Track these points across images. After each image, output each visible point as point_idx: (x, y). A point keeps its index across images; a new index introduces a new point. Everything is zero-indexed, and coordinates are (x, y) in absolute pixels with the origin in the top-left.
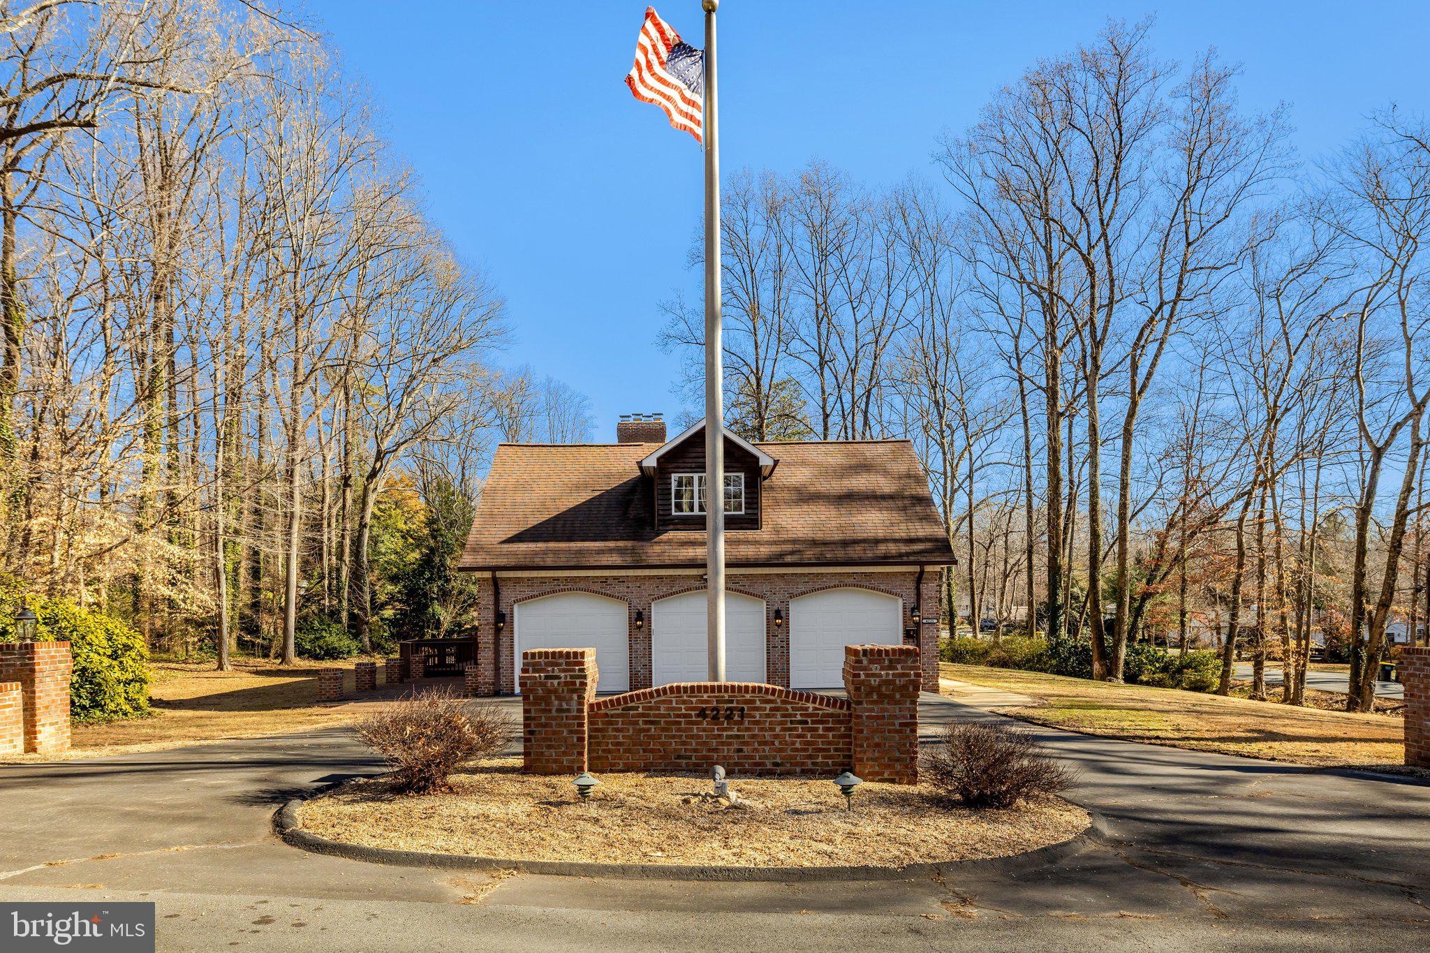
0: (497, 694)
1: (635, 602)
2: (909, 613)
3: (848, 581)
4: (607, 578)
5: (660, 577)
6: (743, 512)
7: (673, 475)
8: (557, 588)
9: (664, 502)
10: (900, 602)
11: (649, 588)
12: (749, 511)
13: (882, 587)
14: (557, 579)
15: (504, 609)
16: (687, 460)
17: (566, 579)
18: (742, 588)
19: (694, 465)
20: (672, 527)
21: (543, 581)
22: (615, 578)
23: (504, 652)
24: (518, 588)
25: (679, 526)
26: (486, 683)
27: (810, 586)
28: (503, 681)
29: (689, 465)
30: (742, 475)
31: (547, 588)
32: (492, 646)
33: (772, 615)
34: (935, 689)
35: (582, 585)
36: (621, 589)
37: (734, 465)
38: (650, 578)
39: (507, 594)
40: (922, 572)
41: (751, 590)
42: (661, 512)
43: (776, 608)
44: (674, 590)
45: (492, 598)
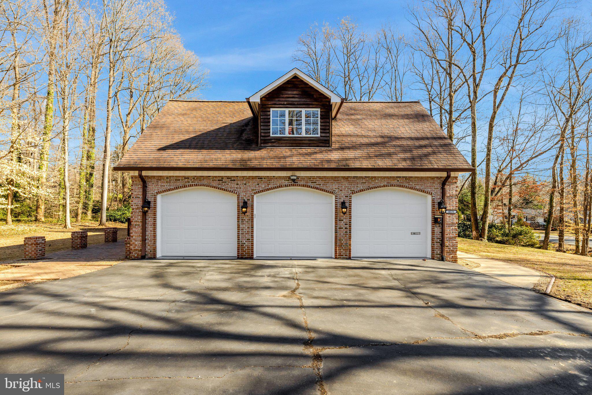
0: (143, 258)
1: (242, 194)
2: (436, 206)
3: (395, 182)
4: (222, 177)
5: (260, 178)
6: (319, 135)
7: (271, 109)
8: (187, 184)
9: (265, 128)
10: (429, 198)
11: (252, 185)
12: (323, 135)
13: (418, 187)
14: (187, 178)
15: (150, 198)
16: (281, 99)
17: (194, 177)
18: (318, 186)
19: (285, 103)
20: (270, 144)
21: (177, 179)
22: (228, 178)
23: (149, 228)
24: (160, 184)
25: (275, 144)
26: (136, 250)
27: (366, 186)
28: (148, 248)
29: (282, 103)
30: (319, 110)
31: (179, 184)
32: (140, 224)
33: (339, 205)
34: (455, 260)
35: (205, 182)
36: (233, 185)
37: (314, 103)
38: (253, 178)
39: (152, 188)
40: (448, 177)
41: (324, 188)
42: (262, 134)
43: (342, 200)
44: (270, 186)
45: (141, 190)
